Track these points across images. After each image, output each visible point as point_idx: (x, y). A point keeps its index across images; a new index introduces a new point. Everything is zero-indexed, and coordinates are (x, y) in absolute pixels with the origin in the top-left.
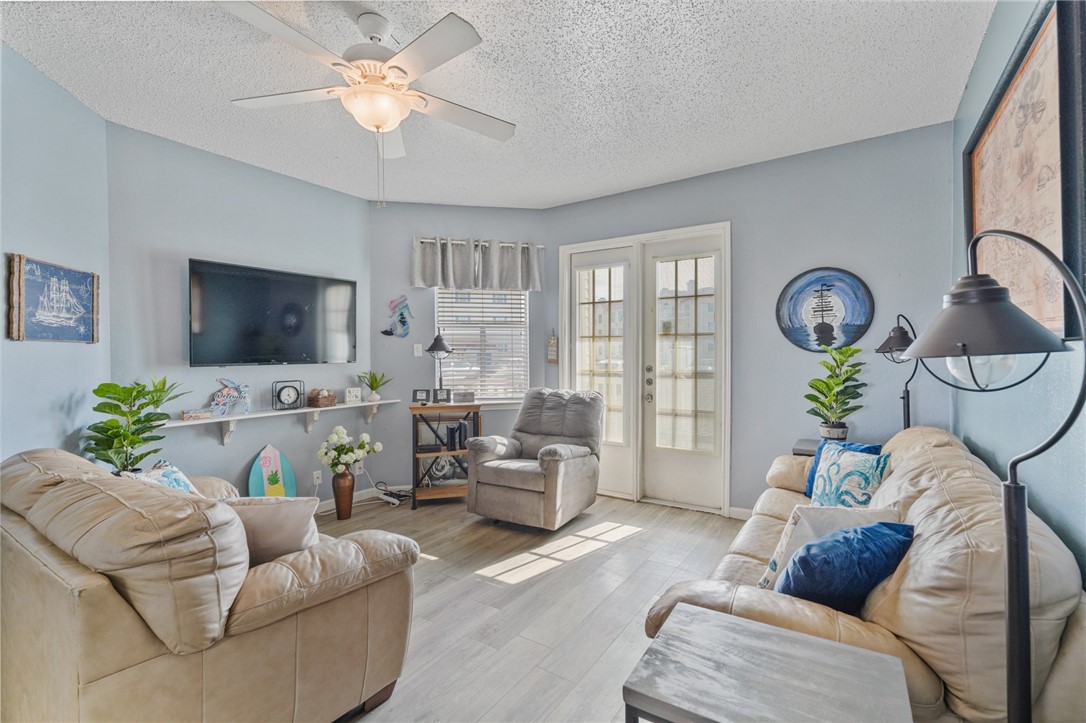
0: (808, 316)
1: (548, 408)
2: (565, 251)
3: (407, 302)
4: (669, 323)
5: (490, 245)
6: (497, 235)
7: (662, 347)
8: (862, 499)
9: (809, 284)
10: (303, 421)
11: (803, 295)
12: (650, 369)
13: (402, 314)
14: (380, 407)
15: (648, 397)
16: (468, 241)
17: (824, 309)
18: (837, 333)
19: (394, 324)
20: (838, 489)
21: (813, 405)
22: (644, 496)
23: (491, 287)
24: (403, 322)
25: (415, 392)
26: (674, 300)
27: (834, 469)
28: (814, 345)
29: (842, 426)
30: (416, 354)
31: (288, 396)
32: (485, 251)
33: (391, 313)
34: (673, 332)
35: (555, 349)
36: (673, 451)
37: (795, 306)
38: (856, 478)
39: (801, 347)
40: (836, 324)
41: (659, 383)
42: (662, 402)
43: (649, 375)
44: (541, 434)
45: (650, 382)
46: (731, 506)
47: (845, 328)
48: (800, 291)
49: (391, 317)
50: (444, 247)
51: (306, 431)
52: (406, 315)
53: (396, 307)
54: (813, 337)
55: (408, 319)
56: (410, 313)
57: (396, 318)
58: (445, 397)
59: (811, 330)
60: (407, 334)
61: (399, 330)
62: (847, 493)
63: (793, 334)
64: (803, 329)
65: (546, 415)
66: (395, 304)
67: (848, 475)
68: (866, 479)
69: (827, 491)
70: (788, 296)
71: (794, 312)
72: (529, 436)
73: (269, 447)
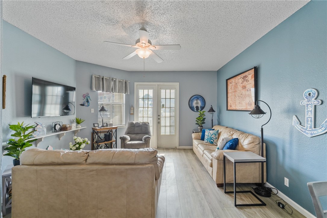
0: (194, 105)
1: (136, 127)
2: (136, 84)
3: (89, 95)
4: (164, 105)
5: (116, 80)
6: (118, 77)
7: (162, 110)
8: (215, 138)
9: (195, 98)
10: (58, 136)
11: (194, 100)
12: (159, 116)
13: (87, 99)
14: (81, 130)
15: (159, 123)
16: (110, 78)
17: (197, 103)
18: (199, 108)
19: (84, 102)
20: (211, 137)
21: (197, 122)
22: (158, 147)
23: (116, 92)
24: (88, 101)
25: (94, 124)
26: (165, 99)
27: (209, 134)
28: (195, 110)
29: (202, 126)
30: (92, 112)
31: (58, 127)
32: (115, 82)
33: (83, 98)
34: (165, 107)
35: (133, 110)
36: (165, 135)
37: (192, 102)
38: (214, 135)
39: (193, 111)
40: (199, 106)
41: (162, 119)
42: (163, 123)
43: (159, 117)
44: (135, 134)
45: (159, 119)
46: (179, 146)
47: (201, 107)
48: (193, 99)
49: (83, 100)
50: (103, 79)
51: (59, 140)
52: (89, 99)
53: (85, 96)
54: (195, 109)
55: (89, 100)
56: (90, 99)
57: (85, 100)
58: (106, 125)
59: (195, 107)
60: (89, 105)
61: (86, 104)
62: (212, 138)
63: (192, 108)
64: (194, 107)
65: (136, 129)
66: (85, 95)
67: (212, 134)
68: (215, 135)
69: (208, 138)
70: (191, 101)
71: (192, 104)
72: (132, 135)
73: (50, 146)
